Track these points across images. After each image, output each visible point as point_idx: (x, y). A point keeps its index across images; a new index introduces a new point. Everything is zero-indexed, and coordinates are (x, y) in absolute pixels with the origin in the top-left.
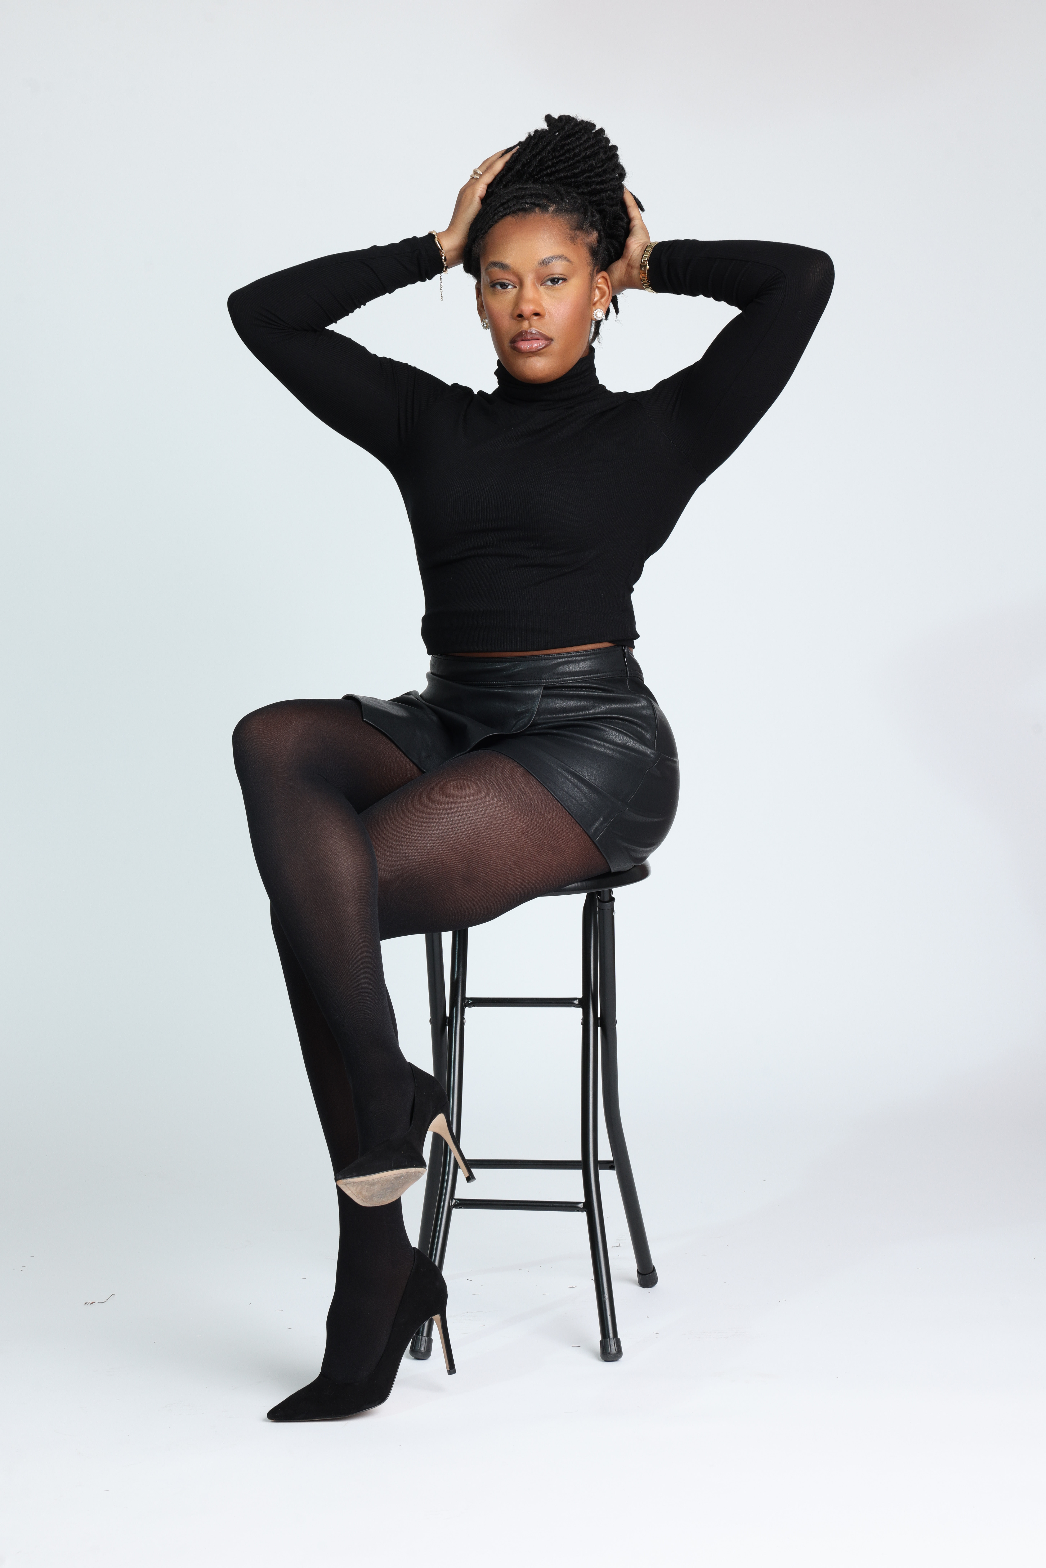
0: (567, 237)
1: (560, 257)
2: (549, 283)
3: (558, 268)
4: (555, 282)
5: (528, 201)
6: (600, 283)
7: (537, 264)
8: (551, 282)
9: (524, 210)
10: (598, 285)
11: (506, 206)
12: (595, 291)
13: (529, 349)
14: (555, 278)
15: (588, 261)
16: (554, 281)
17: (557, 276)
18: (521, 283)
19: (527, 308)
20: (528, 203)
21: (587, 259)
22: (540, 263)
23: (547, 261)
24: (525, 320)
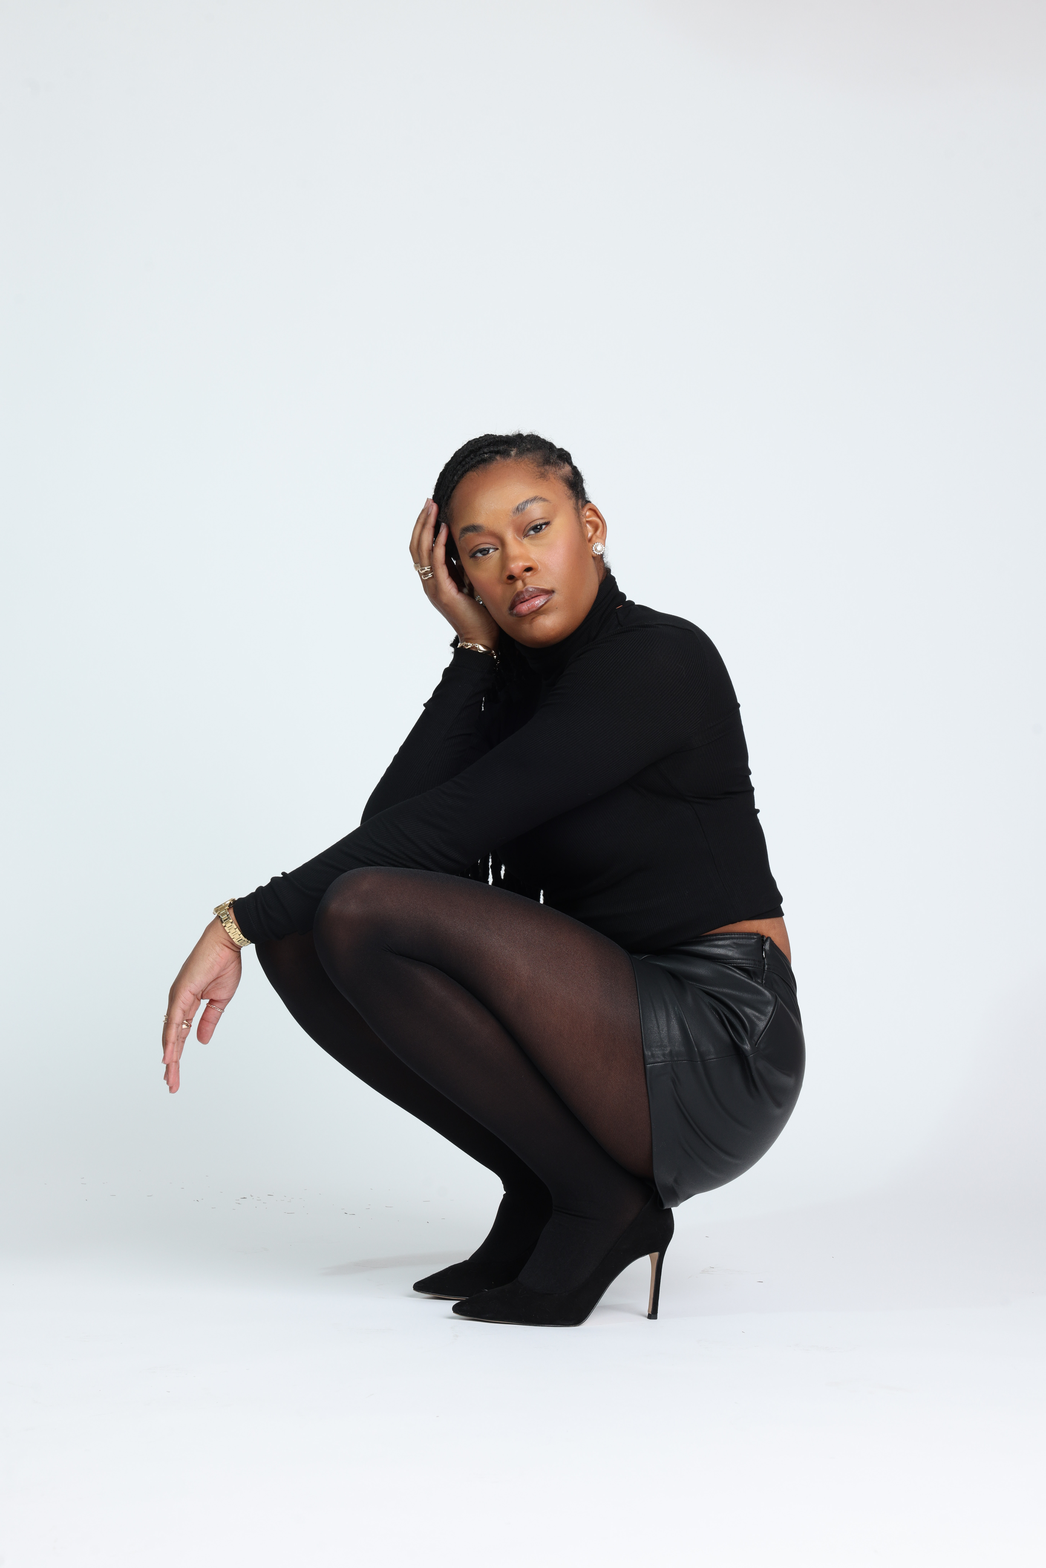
0: (537, 475)
1: (534, 499)
2: (532, 532)
3: (536, 512)
4: (539, 530)
5: (486, 450)
6: (589, 517)
7: (511, 514)
8: (534, 531)
9: (484, 461)
10: (587, 519)
11: (464, 463)
12: (586, 526)
13: (529, 609)
14: (537, 526)
15: (568, 495)
16: (537, 529)
17: (538, 522)
18: (502, 543)
19: (516, 566)
20: (486, 453)
21: (566, 493)
22: (514, 513)
23: (522, 507)
24: (517, 580)
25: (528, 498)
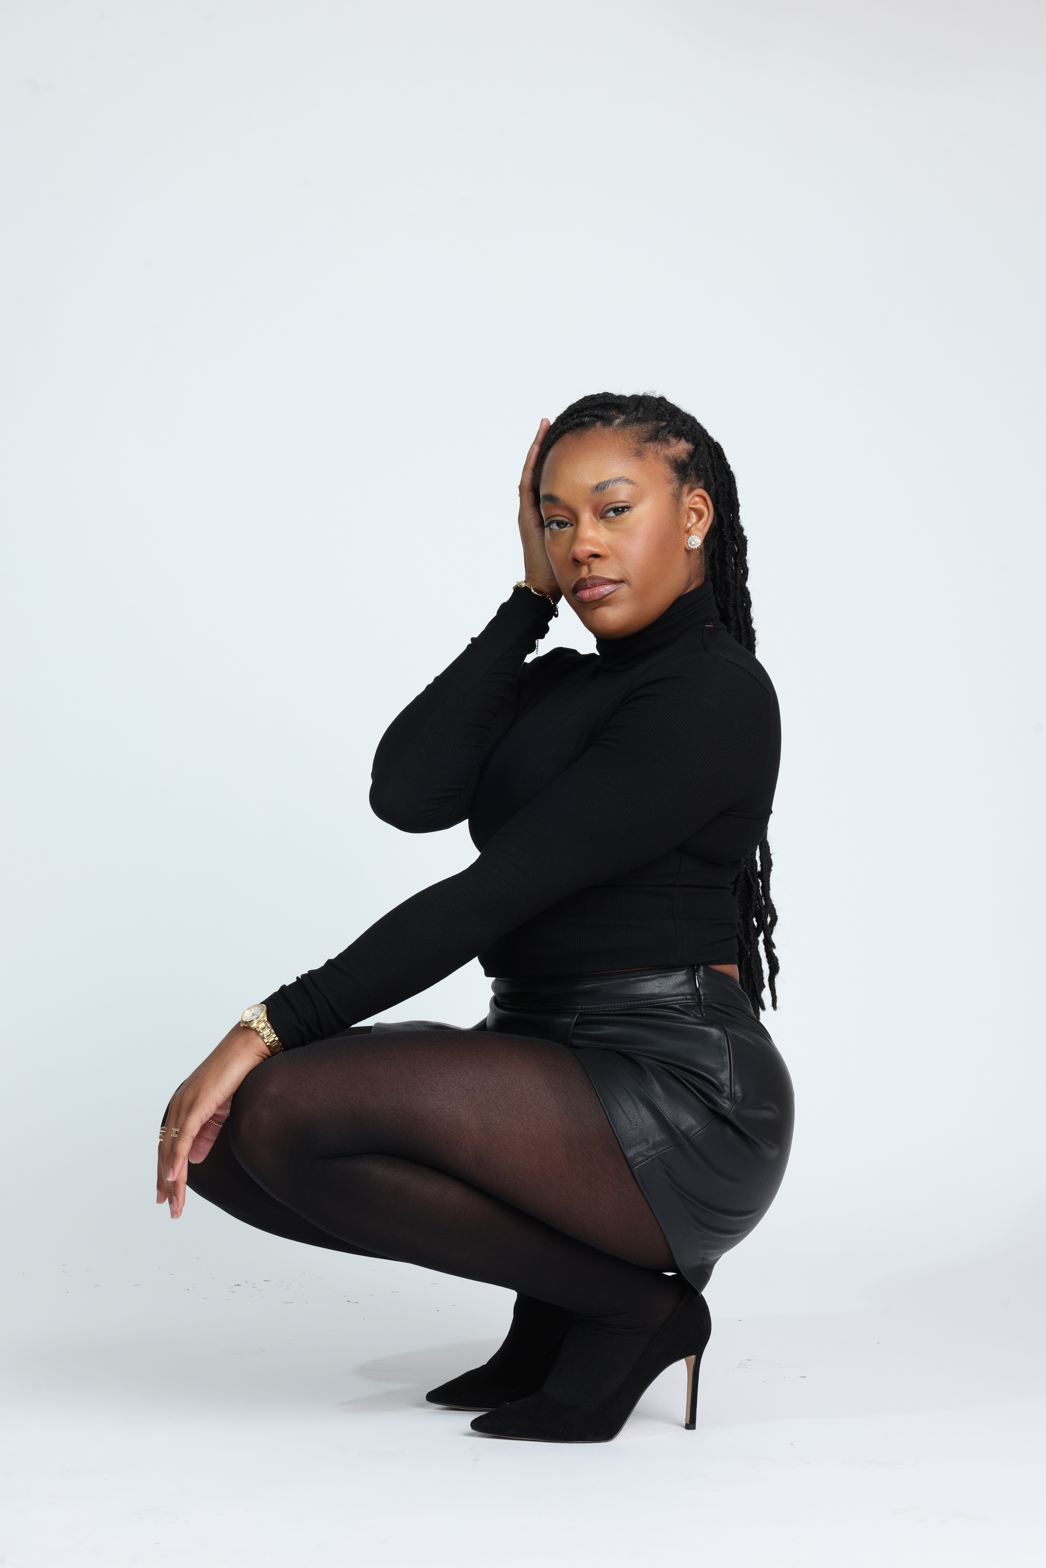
1: (621, 479)
2: (612, 514)
3: (622, 493)
4: (620, 512)
5: (592, 412)
6: (692, 504)
7: (590, 492)
8: (614, 512)
9: (583, 425)
12: (688, 514)
13: (590, 597)
14: (618, 508)
16: (618, 511)
17: (620, 504)
18: (576, 519)
19: (584, 550)
20: (588, 417)
21: (666, 475)
22: (592, 491)
23: (603, 486)
24: (584, 564)
25: (612, 478)
